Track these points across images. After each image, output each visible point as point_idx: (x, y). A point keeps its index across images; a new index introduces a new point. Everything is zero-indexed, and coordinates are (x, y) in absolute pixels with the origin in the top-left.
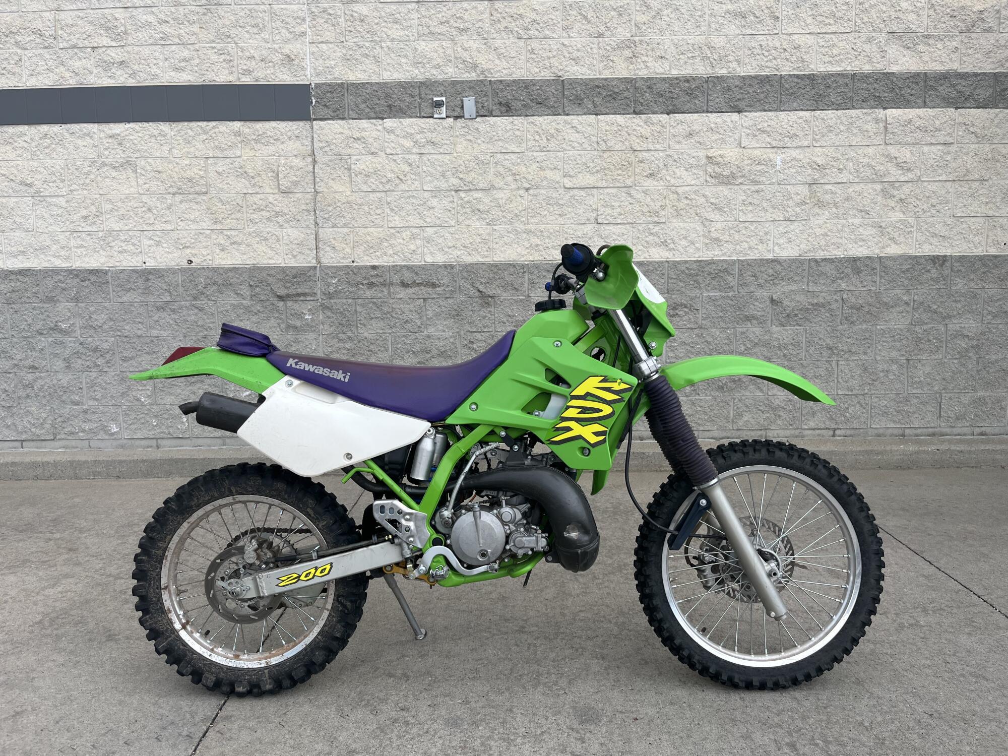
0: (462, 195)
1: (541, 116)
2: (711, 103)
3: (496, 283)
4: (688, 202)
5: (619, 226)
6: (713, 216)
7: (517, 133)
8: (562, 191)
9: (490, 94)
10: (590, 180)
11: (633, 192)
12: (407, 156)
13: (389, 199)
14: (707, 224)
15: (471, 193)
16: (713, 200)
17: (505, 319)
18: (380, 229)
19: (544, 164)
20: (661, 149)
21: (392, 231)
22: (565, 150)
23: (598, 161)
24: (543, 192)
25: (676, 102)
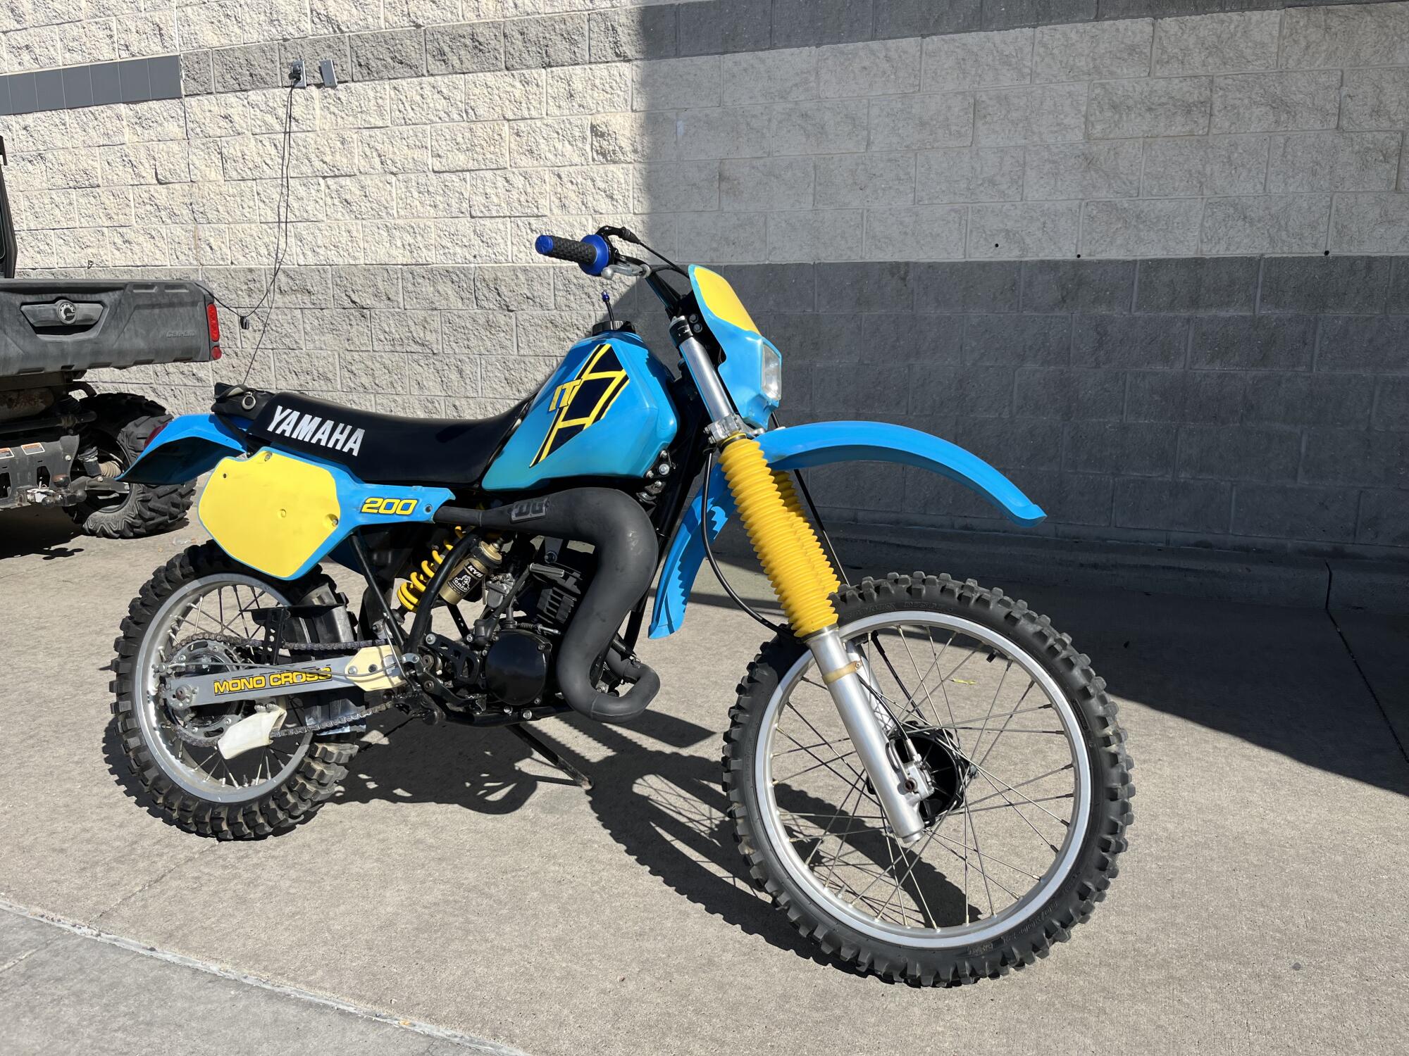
0: (330, 181)
1: (404, 78)
2: (593, 51)
3: (370, 290)
4: (574, 187)
5: (497, 219)
6: (604, 206)
7: (380, 101)
8: (431, 175)
9: (348, 53)
10: (461, 160)
11: (510, 176)
12: (273, 136)
13: (260, 188)
14: (597, 216)
15: (337, 179)
16: (602, 185)
17: (382, 337)
18: (253, 226)
19: (411, 142)
20: (537, 116)
21: (265, 226)
22: (432, 122)
23: (468, 135)
24: (412, 176)
25: (551, 51)
